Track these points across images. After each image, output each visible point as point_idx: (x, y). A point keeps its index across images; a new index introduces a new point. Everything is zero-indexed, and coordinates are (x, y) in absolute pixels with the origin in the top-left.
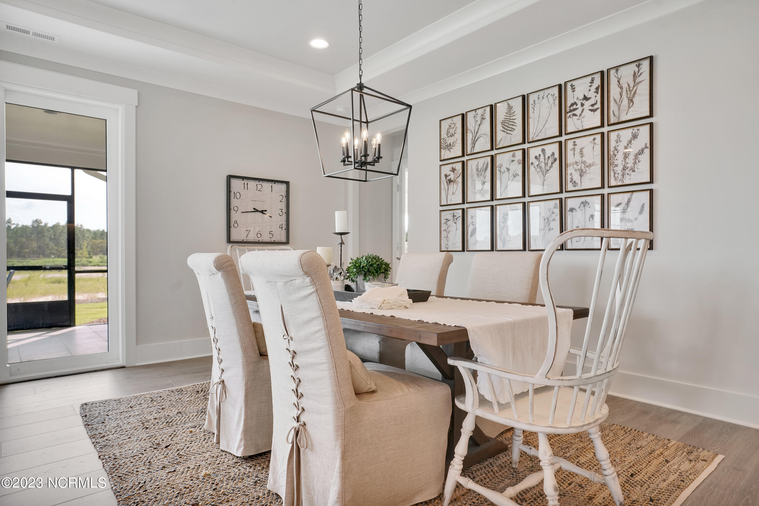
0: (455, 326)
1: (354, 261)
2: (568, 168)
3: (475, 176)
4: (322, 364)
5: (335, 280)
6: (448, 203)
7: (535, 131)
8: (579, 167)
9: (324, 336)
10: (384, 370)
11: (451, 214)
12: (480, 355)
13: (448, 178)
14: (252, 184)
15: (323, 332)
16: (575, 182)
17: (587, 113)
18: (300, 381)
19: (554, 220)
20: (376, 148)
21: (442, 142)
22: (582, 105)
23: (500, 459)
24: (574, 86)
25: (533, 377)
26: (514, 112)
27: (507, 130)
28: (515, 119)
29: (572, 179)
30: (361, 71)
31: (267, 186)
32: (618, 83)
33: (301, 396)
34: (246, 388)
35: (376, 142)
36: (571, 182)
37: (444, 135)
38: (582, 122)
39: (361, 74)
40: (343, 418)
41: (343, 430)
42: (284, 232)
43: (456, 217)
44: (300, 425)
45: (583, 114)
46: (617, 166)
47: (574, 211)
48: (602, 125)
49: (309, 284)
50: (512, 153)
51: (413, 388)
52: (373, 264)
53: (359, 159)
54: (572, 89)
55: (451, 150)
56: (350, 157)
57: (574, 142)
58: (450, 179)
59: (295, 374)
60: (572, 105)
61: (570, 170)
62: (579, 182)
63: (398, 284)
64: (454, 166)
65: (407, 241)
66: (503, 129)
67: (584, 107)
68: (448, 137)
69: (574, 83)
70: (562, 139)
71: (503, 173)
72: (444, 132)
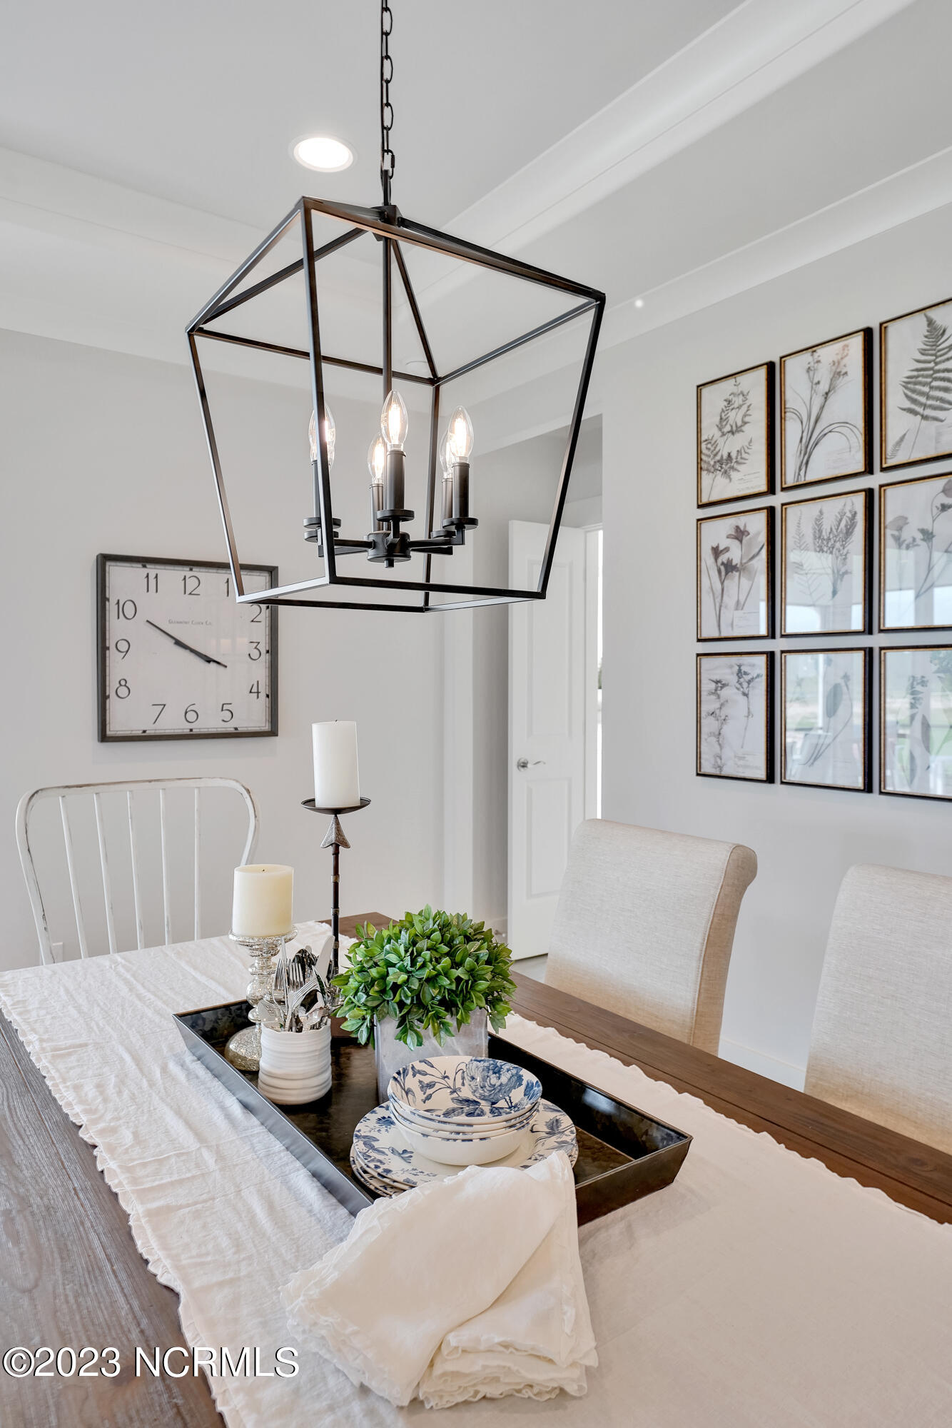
3: (811, 551)
6: (724, 634)
11: (731, 667)
13: (723, 558)
14: (171, 576)
21: (704, 451)
26: (950, 347)
27: (927, 406)
30: (388, 157)
31: (214, 579)
37: (709, 431)
39: (387, 166)
42: (262, 704)
43: (747, 678)
50: (939, 482)
55: (733, 474)
58: (730, 561)
64: (741, 521)
66: (908, 404)
68: (723, 434)
71: (908, 547)
72: (710, 421)
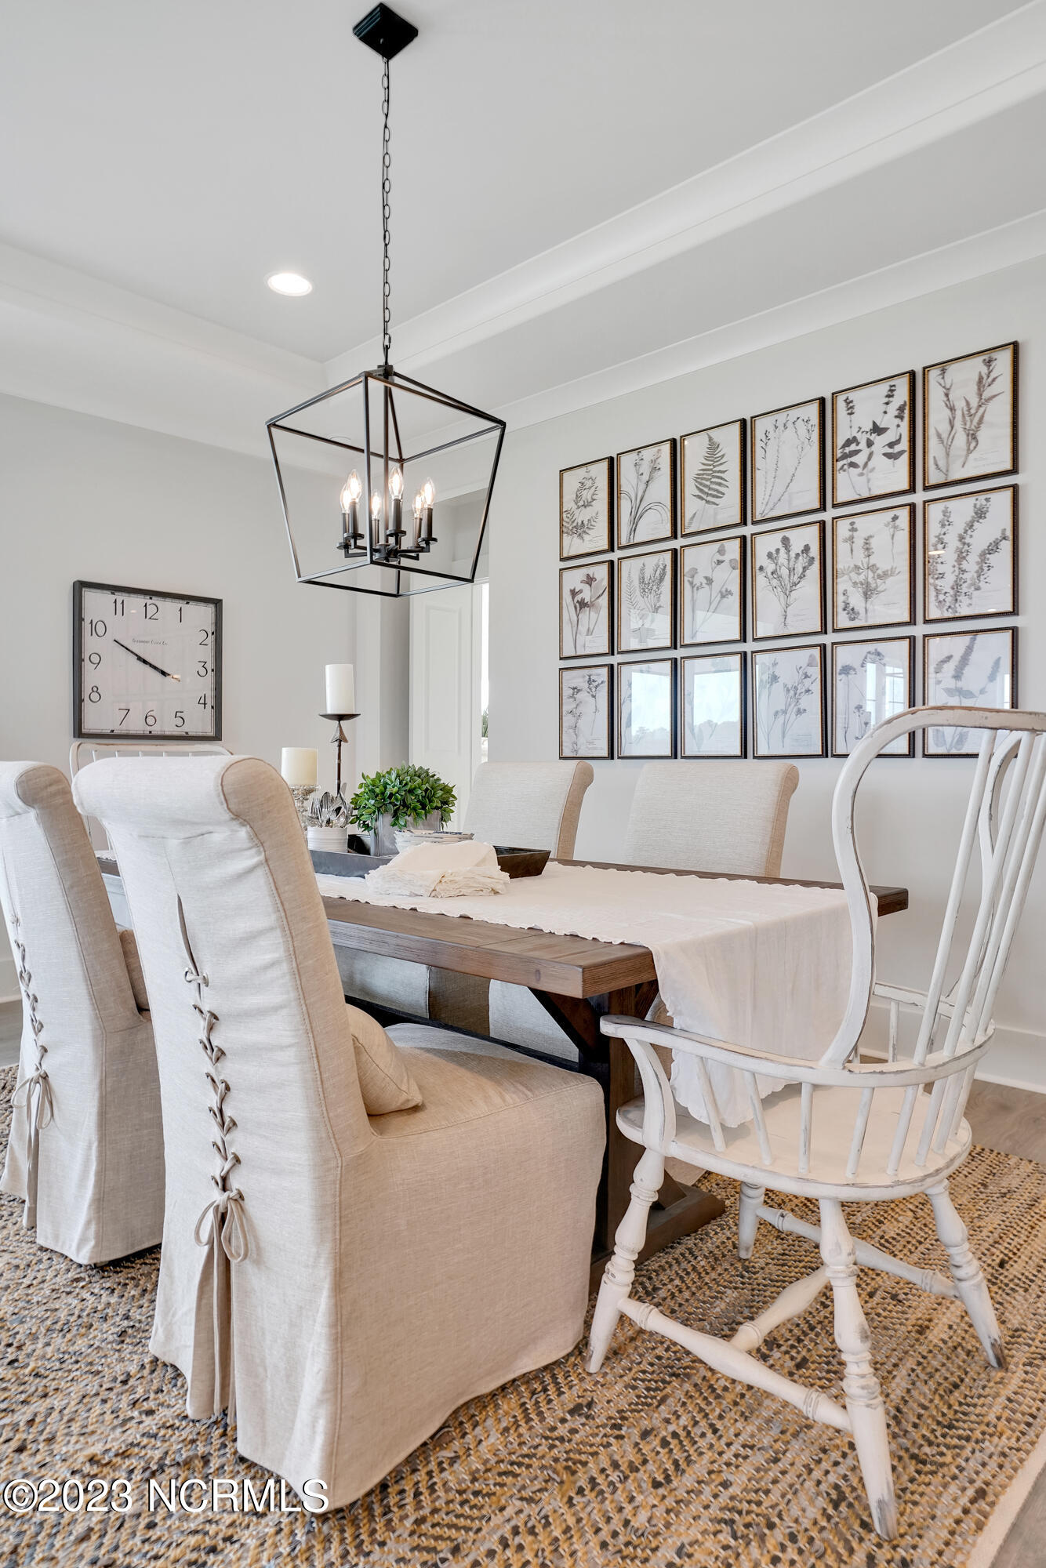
0: (622, 943)
1: (369, 782)
2: (839, 580)
3: (638, 593)
4: (282, 1048)
5: (324, 824)
6: (579, 653)
7: (767, 497)
8: (862, 578)
9: (288, 977)
10: (442, 1048)
11: (584, 677)
12: (680, 1013)
13: (578, 598)
14: (135, 603)
15: (285, 967)
16: (853, 609)
17: (879, 461)
18: (228, 1088)
19: (808, 691)
20: (421, 519)
21: (565, 519)
22: (870, 444)
23: (711, 1238)
24: (851, 402)
25: (811, 1068)
26: (723, 456)
27: (708, 495)
28: (724, 472)
29: (847, 604)
30: (387, 337)
31: (169, 607)
32: (945, 399)
33: (231, 1125)
34: (101, 1093)
35: (423, 505)
36: (844, 610)
37: (569, 504)
38: (869, 481)
39: (387, 343)
40: (338, 1186)
41: (338, 1214)
42: (209, 713)
43: (595, 684)
44: (229, 1198)
45: (871, 465)
46: (942, 576)
47: (852, 672)
48: (912, 489)
49: (247, 844)
50: (717, 546)
51: (514, 1093)
52: (415, 789)
53: (382, 541)
54: (848, 409)
55: (585, 536)
56: (362, 536)
57: (852, 524)
58: (583, 600)
59: (216, 1069)
60: (848, 443)
61: (843, 584)
62: (862, 612)
63: (472, 835)
64: (591, 570)
65: (484, 735)
66: (697, 493)
67: (873, 448)
68: (578, 508)
69: (851, 395)
70: (827, 516)
71: (698, 589)
72: (569, 497)
